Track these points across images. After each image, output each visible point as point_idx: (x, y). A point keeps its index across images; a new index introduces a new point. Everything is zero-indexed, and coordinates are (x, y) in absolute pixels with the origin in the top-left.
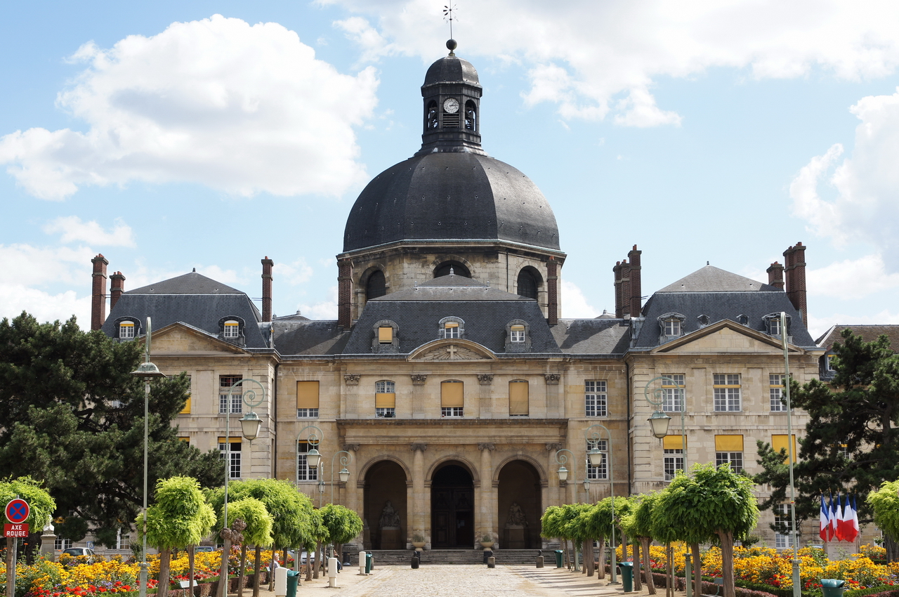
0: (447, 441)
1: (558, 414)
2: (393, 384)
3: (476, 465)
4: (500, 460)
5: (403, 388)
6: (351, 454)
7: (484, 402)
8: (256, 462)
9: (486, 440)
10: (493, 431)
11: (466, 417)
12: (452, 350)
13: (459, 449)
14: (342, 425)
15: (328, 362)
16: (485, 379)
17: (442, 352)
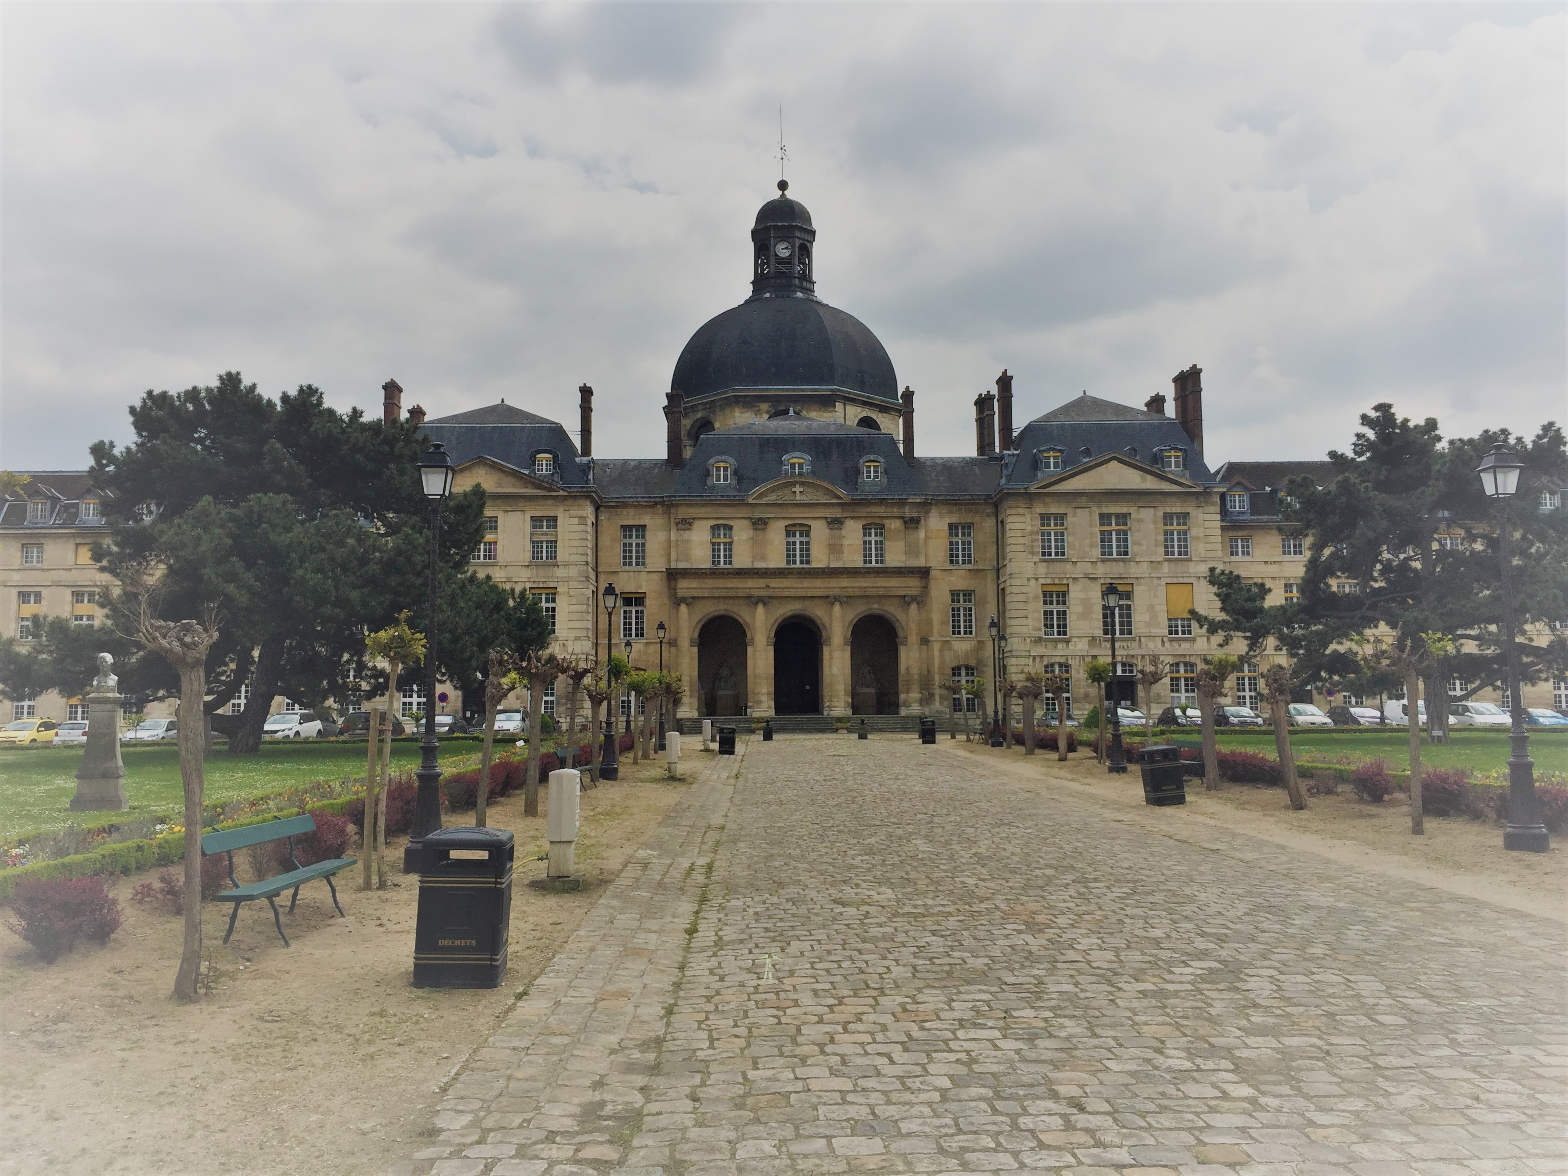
0: (793, 592)
1: (921, 562)
2: (730, 528)
3: (826, 620)
4: (853, 614)
5: (742, 533)
6: (683, 608)
7: (835, 548)
8: (572, 617)
9: (837, 592)
10: (845, 582)
11: (814, 565)
12: (798, 489)
13: (807, 603)
14: (672, 575)
15: (656, 503)
16: (835, 523)
17: (786, 491)
